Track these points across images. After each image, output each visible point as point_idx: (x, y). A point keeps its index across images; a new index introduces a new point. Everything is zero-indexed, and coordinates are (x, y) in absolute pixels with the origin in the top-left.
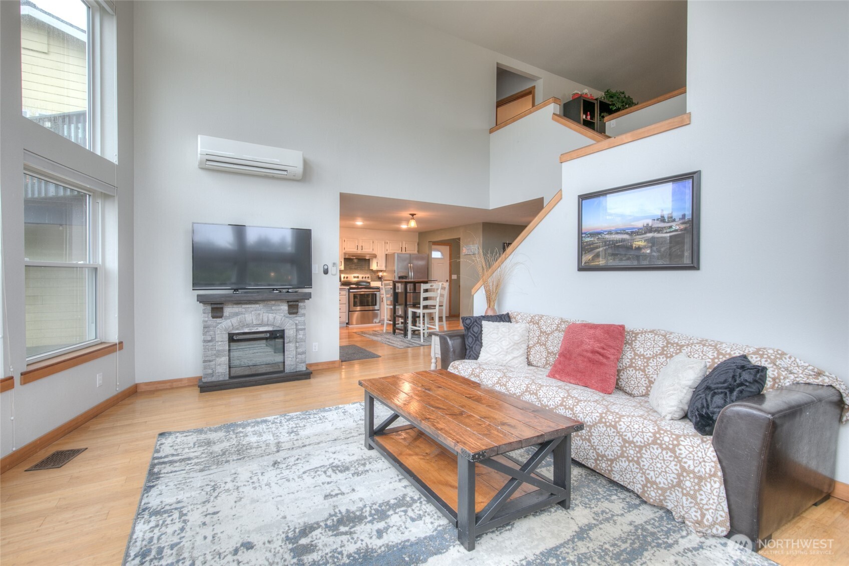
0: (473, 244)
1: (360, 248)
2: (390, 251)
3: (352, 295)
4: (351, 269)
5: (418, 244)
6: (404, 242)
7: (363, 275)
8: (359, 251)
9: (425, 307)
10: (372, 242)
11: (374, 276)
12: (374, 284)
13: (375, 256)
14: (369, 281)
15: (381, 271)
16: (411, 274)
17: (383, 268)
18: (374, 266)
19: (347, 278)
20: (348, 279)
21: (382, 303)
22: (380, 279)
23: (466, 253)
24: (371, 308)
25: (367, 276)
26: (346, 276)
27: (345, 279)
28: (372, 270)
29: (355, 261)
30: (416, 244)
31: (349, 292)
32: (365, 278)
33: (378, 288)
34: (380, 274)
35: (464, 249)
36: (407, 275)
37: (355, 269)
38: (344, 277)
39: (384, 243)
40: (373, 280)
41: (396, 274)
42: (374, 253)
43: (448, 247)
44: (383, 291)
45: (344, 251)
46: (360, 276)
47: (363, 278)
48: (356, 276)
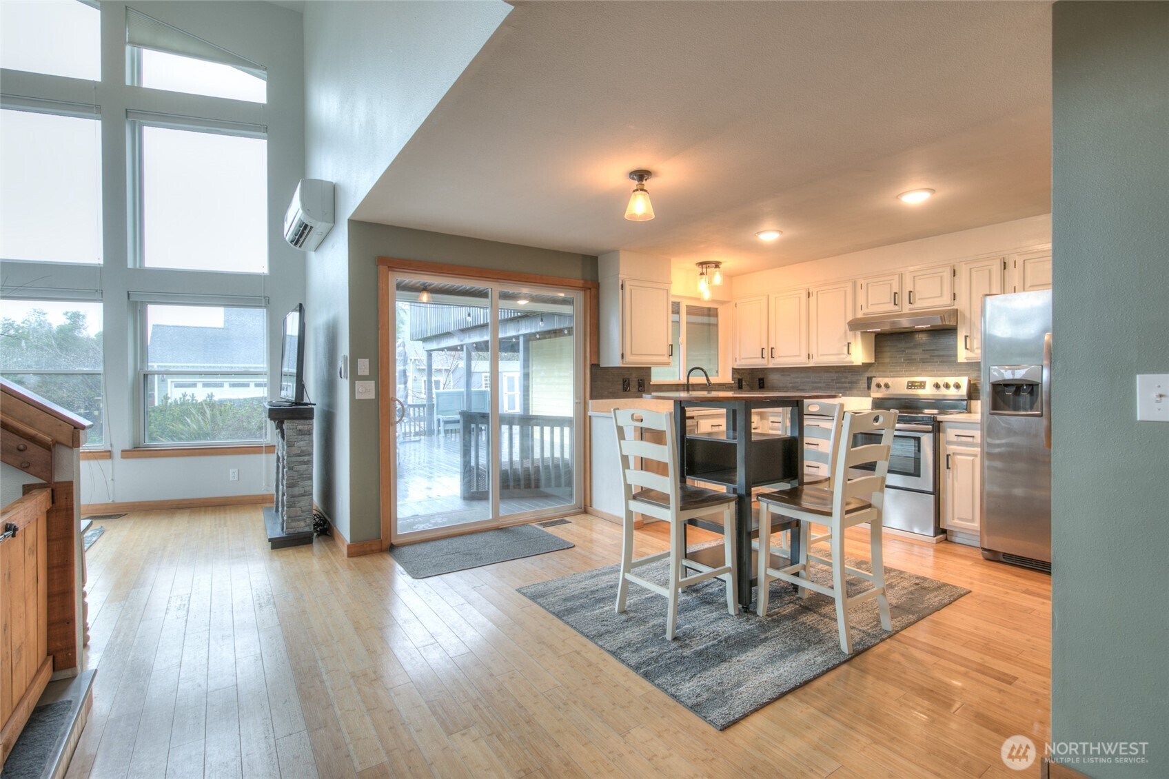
1: (904, 299)
2: (1027, 290)
10: (948, 274)
18: (960, 350)
19: (887, 386)
20: (892, 391)
26: (882, 380)
27: (883, 391)
38: (878, 386)
42: (956, 305)
45: (859, 315)
46: (930, 382)
47: (937, 386)
48: (918, 382)
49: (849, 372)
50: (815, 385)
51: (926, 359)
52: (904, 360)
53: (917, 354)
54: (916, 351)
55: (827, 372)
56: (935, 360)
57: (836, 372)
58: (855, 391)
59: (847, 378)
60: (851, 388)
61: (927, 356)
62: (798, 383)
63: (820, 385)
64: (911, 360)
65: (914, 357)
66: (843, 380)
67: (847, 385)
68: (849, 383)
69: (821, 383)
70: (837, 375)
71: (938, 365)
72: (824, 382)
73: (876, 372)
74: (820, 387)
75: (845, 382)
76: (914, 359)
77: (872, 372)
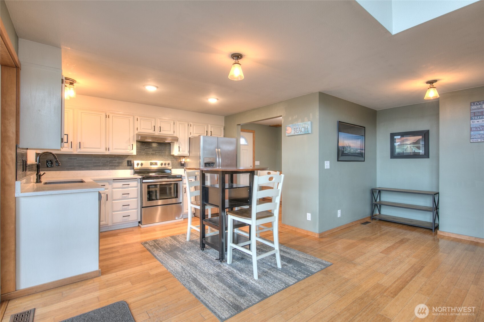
0: (303, 121)
1: (157, 129)
2: (194, 134)
3: (145, 186)
4: (147, 154)
5: (224, 129)
6: (210, 126)
7: (162, 162)
8: (157, 133)
9: (260, 216)
10: (172, 123)
11: (176, 162)
12: (175, 172)
13: (176, 139)
14: (170, 168)
15: (184, 157)
16: (219, 160)
17: (186, 153)
18: (175, 151)
19: (142, 164)
20: (143, 166)
21: (185, 194)
22: (182, 165)
23: (293, 133)
24: (174, 201)
25: (167, 162)
26: (140, 162)
27: (140, 166)
28: (173, 156)
29: (154, 145)
30: (222, 129)
31: (142, 183)
32: (165, 164)
33: (180, 177)
34: (183, 160)
35: (288, 128)
36: (214, 162)
37: (153, 154)
38: (138, 164)
39: (186, 125)
40: (174, 167)
41: (202, 161)
42: (175, 135)
43: (252, 134)
44: (186, 181)
45: (136, 132)
46: (159, 162)
47: (162, 164)
48: (154, 163)
49: (117, 158)
50: (95, 164)
51: (153, 153)
52: (145, 153)
53: (150, 151)
54: (149, 150)
55: (103, 158)
56: (157, 154)
57: (110, 158)
58: (121, 167)
59: (116, 160)
60: (118, 166)
61: (154, 152)
62: (83, 163)
63: (99, 164)
64: (147, 153)
65: (148, 152)
66: (114, 162)
67: (116, 164)
68: (117, 163)
69: (100, 163)
70: (110, 159)
71: (158, 156)
72: (101, 163)
73: (131, 158)
74: (99, 166)
75: (115, 163)
76: (148, 153)
77: (130, 158)
